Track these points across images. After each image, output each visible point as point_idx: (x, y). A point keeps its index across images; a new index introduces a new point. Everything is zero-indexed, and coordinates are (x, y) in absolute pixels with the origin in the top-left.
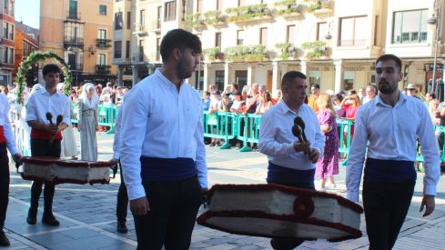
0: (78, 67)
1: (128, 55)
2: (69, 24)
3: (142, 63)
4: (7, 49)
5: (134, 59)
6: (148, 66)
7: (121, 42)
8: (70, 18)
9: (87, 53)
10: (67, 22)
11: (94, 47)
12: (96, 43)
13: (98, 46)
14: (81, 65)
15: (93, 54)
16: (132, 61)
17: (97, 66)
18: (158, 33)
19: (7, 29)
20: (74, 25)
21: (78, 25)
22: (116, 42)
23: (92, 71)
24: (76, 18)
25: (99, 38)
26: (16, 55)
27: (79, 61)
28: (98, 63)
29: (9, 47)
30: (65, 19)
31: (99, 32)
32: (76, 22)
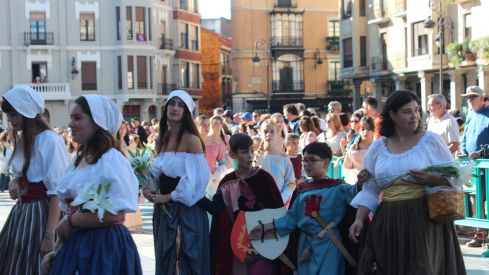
0: (297, 87)
1: (363, 62)
2: (279, 15)
3: (385, 73)
4: (188, 64)
5: (374, 68)
6: (394, 78)
7: (351, 38)
8: (280, 6)
9: (309, 63)
10: (273, 13)
11: (323, 51)
12: (324, 45)
13: (328, 48)
14: (302, 83)
15: (320, 62)
16: (371, 70)
17: (329, 82)
18: (405, 19)
19: (187, 34)
20: (285, 17)
21: (292, 17)
22: (345, 41)
23: (321, 93)
24: (289, 5)
25: (331, 35)
26: (204, 74)
27: (296, 77)
28: (331, 77)
29: (190, 61)
30: (271, 9)
31: (331, 24)
32: (289, 13)
